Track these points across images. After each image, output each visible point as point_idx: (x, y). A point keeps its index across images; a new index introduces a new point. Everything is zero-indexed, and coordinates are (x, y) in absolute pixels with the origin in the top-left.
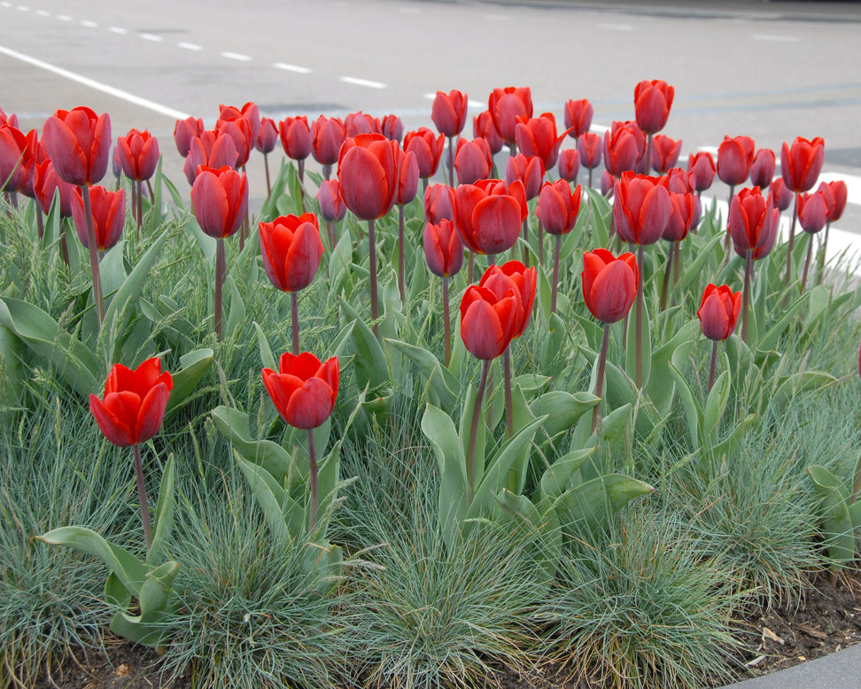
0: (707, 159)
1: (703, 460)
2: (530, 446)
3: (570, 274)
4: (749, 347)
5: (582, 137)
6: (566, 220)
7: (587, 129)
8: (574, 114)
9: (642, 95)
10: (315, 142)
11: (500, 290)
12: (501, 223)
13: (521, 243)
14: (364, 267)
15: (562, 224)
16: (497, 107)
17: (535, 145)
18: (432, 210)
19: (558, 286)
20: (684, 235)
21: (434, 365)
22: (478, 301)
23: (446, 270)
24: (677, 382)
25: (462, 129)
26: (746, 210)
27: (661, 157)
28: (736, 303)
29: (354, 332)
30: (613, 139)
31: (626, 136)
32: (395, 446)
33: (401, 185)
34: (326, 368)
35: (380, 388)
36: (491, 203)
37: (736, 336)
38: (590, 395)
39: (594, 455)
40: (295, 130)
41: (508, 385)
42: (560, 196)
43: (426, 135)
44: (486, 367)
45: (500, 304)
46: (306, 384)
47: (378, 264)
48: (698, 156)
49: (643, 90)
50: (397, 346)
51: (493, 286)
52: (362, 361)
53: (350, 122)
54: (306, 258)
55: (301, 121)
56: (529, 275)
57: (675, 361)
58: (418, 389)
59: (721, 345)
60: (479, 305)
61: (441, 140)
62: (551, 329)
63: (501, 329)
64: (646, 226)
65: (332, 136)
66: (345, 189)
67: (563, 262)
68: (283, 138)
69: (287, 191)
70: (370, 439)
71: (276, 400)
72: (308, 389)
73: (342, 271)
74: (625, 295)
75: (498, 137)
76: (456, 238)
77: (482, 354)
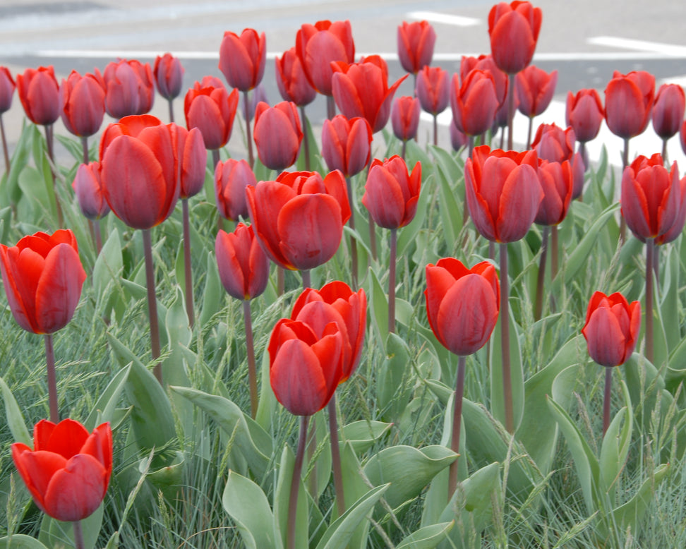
0: (592, 100)
1: (601, 526)
2: (367, 524)
3: (412, 266)
4: (657, 368)
5: (422, 73)
6: (403, 210)
7: (428, 60)
8: (411, 40)
9: (499, 23)
10: (67, 107)
11: (319, 322)
12: (316, 230)
13: (346, 232)
14: (138, 281)
15: (397, 214)
16: (308, 48)
17: (358, 100)
18: (226, 194)
19: (397, 289)
20: (562, 215)
21: (237, 417)
22: (291, 342)
23: (246, 290)
24: (562, 425)
25: (260, 79)
26: (642, 186)
27: (530, 96)
28: (634, 317)
29: (130, 378)
30: (463, 85)
31: (481, 81)
32: (190, 528)
33: (183, 173)
34: (95, 440)
35: (167, 448)
36: (302, 205)
37: (638, 355)
38: (444, 450)
39: (453, 533)
40: (39, 86)
41: (334, 437)
42: (393, 178)
43: (213, 93)
44: (305, 423)
45: (320, 343)
46: (70, 463)
47: (156, 273)
48: (579, 95)
49: (500, 16)
50: (187, 396)
51: (309, 319)
52: (142, 414)
53: (111, 74)
54: (64, 289)
55: (46, 73)
56: (357, 301)
57: (556, 395)
58: (217, 447)
59: (618, 370)
60: (293, 346)
61: (234, 96)
62: (389, 354)
63: (323, 377)
64: (508, 219)
65: (89, 99)
66: (110, 191)
67: (401, 259)
68: (23, 97)
69: (31, 162)
70: (155, 521)
71: (31, 485)
72: (72, 471)
73: (110, 286)
74: (482, 318)
75: (310, 88)
76: (258, 248)
77: (299, 408)
